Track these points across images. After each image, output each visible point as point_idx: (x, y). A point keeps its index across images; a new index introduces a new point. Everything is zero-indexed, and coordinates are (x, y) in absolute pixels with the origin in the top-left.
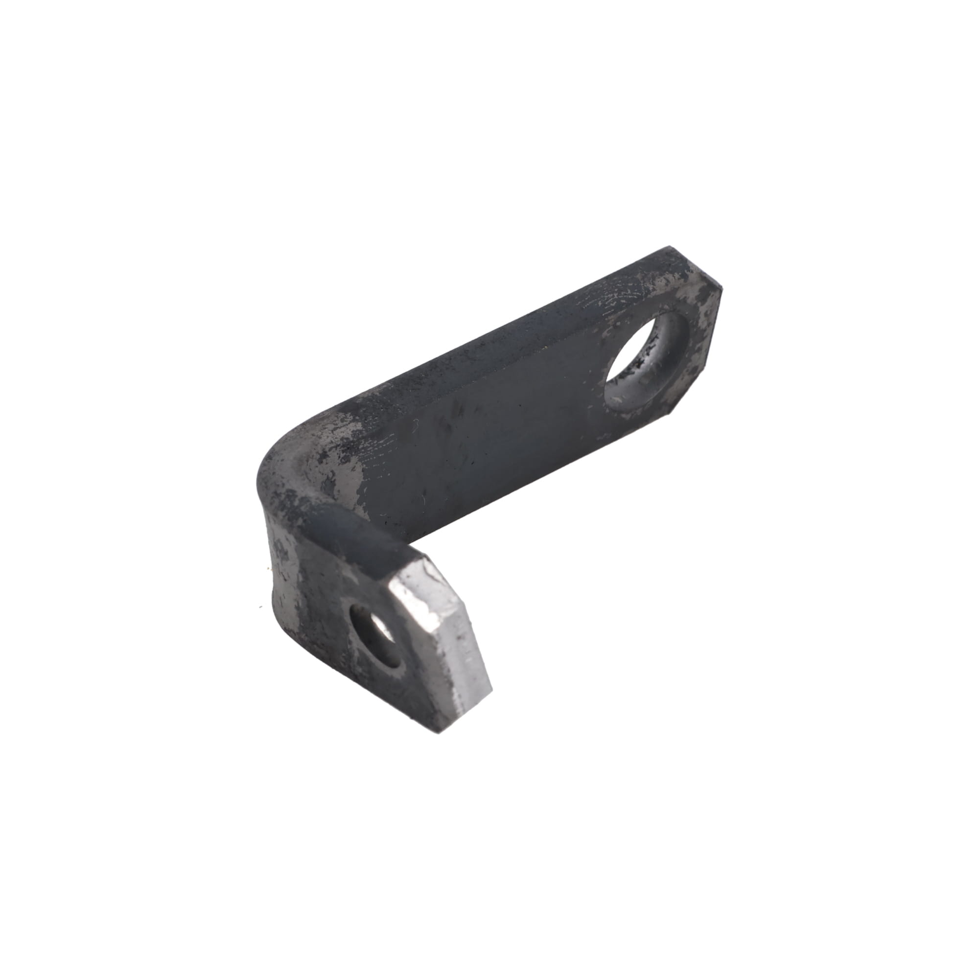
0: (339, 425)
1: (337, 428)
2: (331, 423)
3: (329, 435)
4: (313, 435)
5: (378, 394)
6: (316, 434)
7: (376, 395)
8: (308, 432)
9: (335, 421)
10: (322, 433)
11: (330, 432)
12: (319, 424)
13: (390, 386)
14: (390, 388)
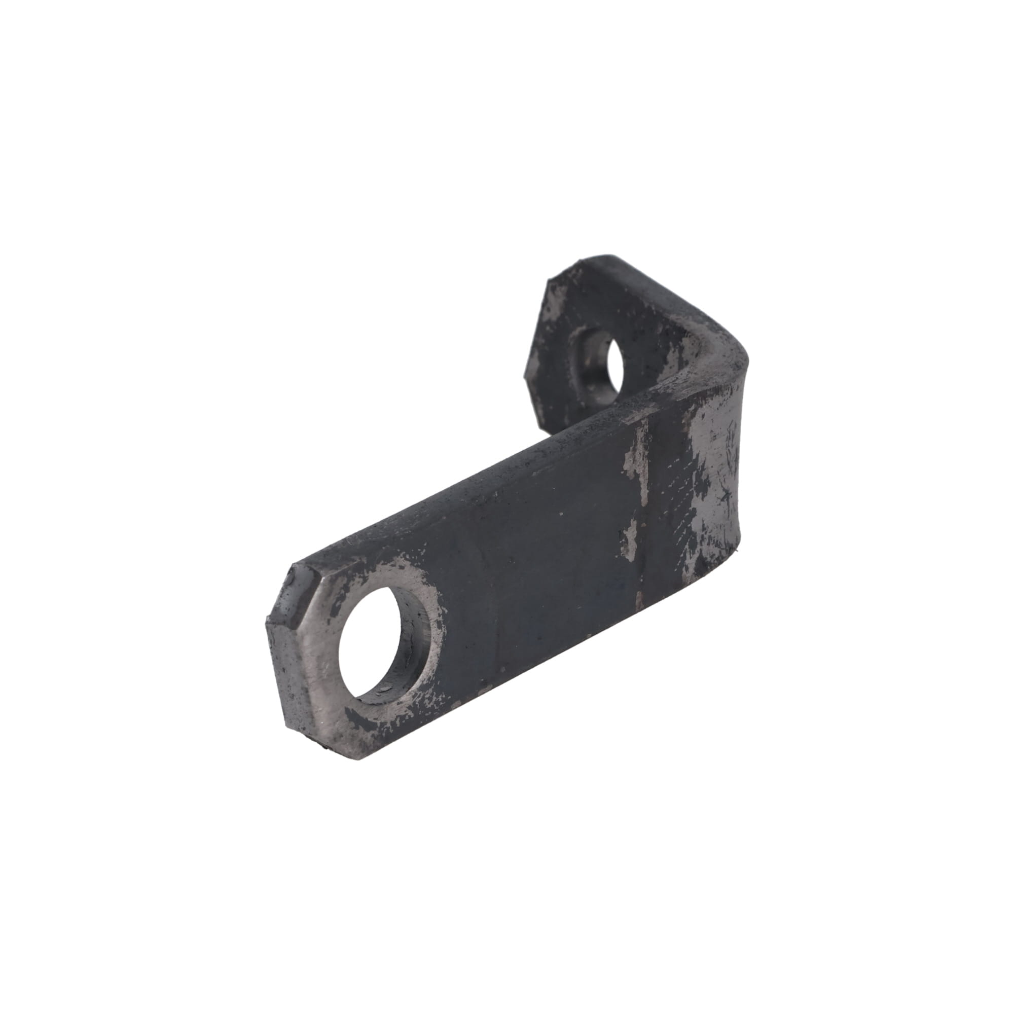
0: (671, 384)
1: (673, 382)
2: (679, 384)
3: (680, 376)
4: (695, 374)
5: (634, 411)
6: (693, 374)
7: (635, 410)
8: (702, 377)
9: (675, 386)
10: (687, 376)
11: (679, 378)
12: (690, 383)
13: (622, 419)
14: (622, 417)
